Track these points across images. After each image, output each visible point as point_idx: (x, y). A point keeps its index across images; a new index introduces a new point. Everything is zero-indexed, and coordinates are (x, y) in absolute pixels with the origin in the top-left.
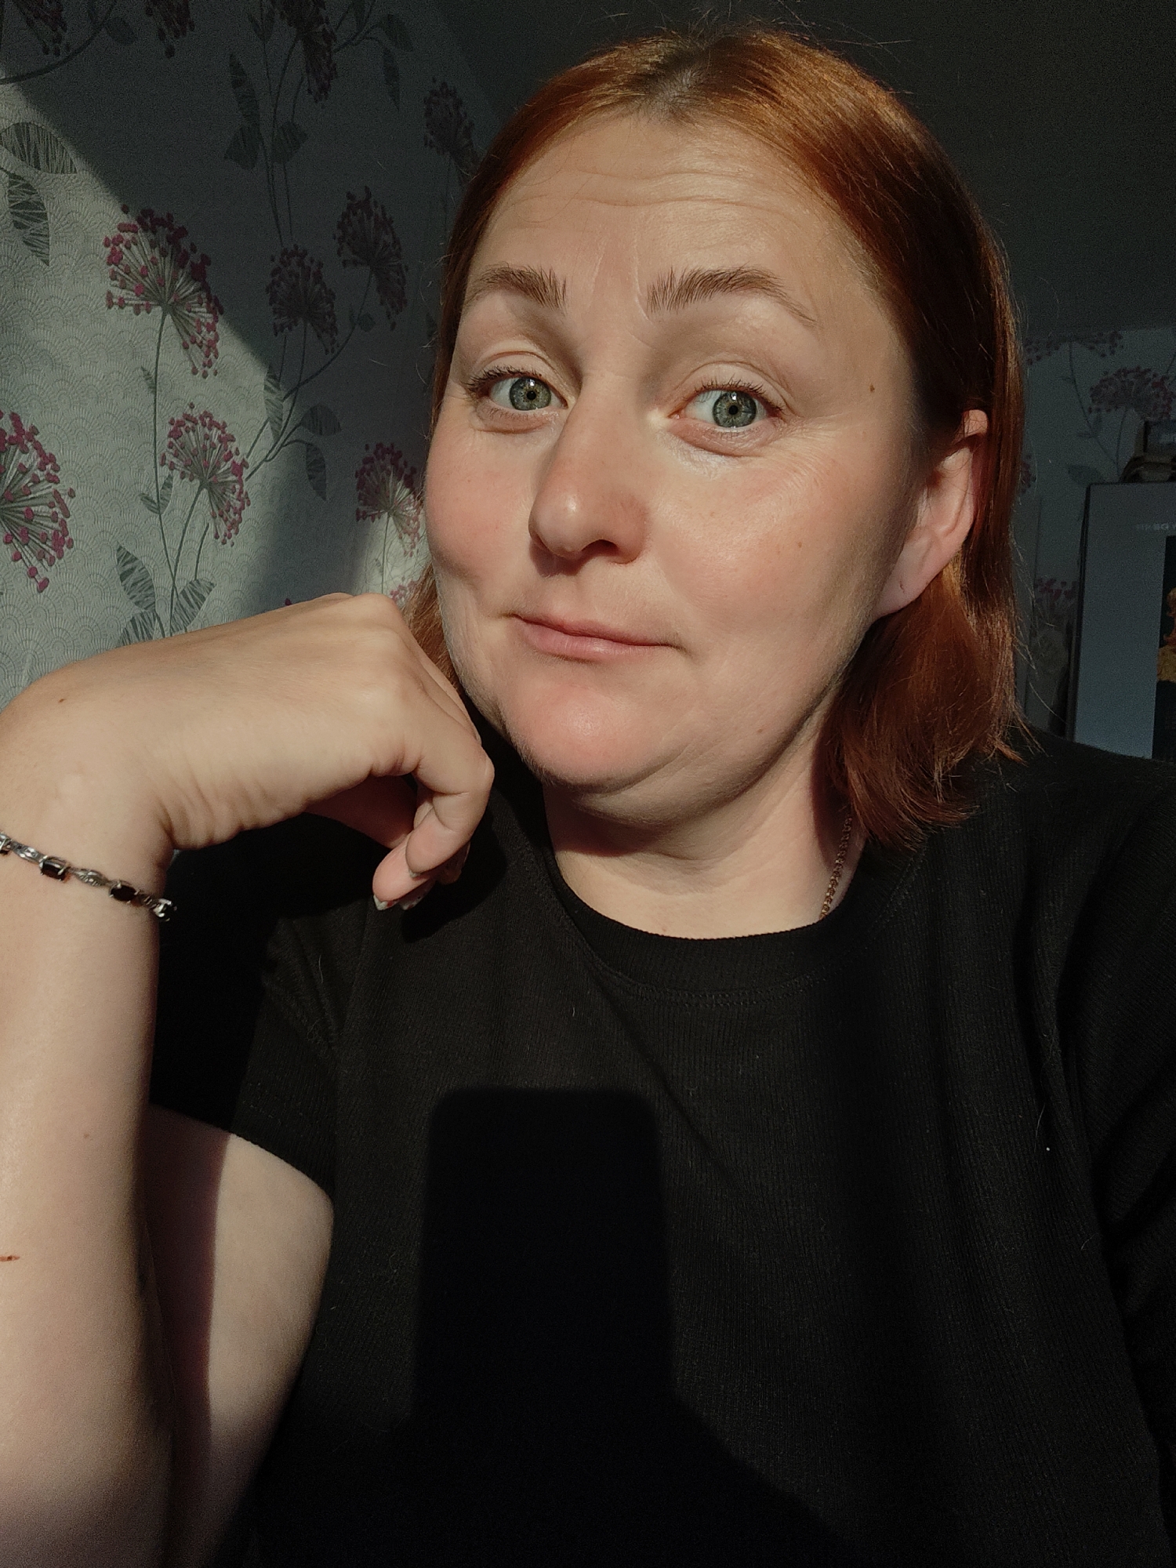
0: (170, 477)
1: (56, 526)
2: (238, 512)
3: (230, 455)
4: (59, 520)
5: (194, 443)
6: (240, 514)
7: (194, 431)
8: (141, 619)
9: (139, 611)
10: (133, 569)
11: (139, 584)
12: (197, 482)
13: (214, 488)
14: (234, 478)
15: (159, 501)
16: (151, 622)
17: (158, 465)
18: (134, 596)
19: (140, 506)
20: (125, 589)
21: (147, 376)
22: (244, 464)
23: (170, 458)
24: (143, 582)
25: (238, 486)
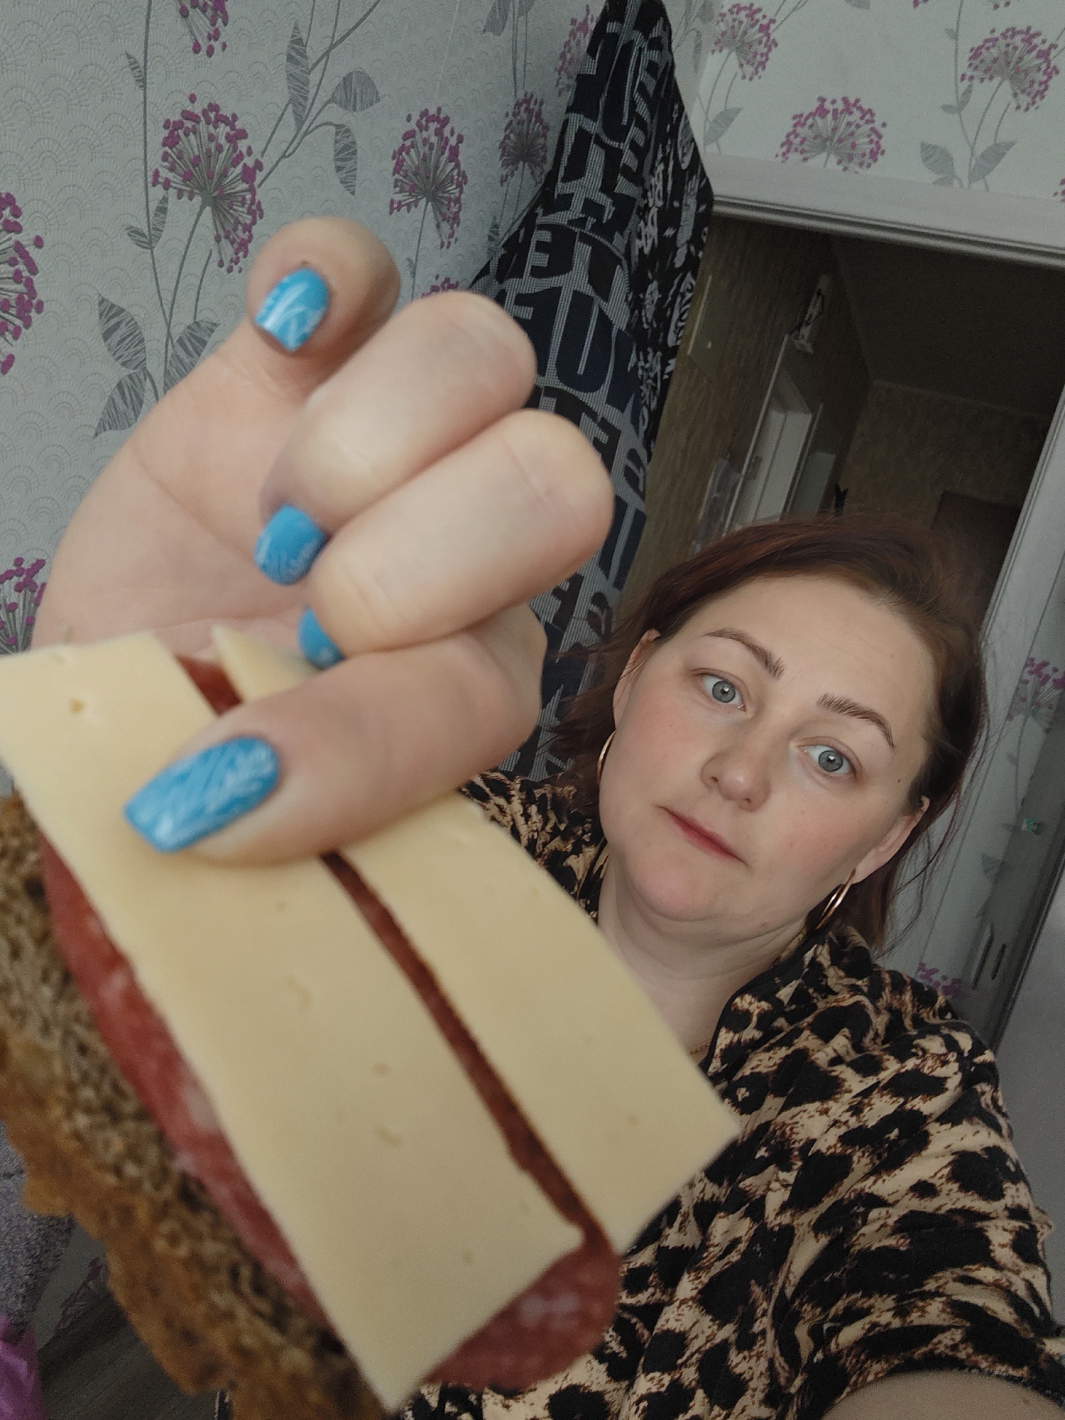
0: (165, 200)
1: (21, 288)
2: (248, 228)
3: (241, 156)
4: (24, 279)
5: (196, 149)
6: (250, 232)
7: (195, 133)
8: (129, 382)
9: (127, 373)
10: (118, 325)
11: (127, 341)
12: (198, 200)
13: (220, 202)
14: (245, 186)
15: (150, 233)
16: (141, 382)
17: (150, 185)
18: (120, 357)
19: (127, 244)
20: (109, 350)
21: (134, 65)
22: (259, 166)
23: (165, 173)
24: (131, 337)
25: (248, 196)
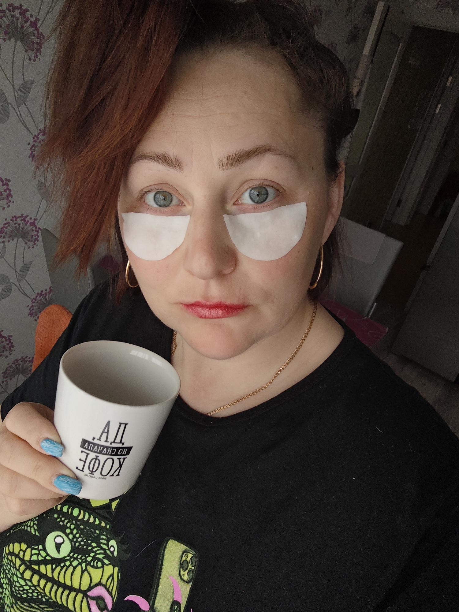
16: (6, 107)
25: (36, 32)
